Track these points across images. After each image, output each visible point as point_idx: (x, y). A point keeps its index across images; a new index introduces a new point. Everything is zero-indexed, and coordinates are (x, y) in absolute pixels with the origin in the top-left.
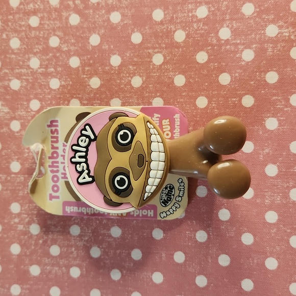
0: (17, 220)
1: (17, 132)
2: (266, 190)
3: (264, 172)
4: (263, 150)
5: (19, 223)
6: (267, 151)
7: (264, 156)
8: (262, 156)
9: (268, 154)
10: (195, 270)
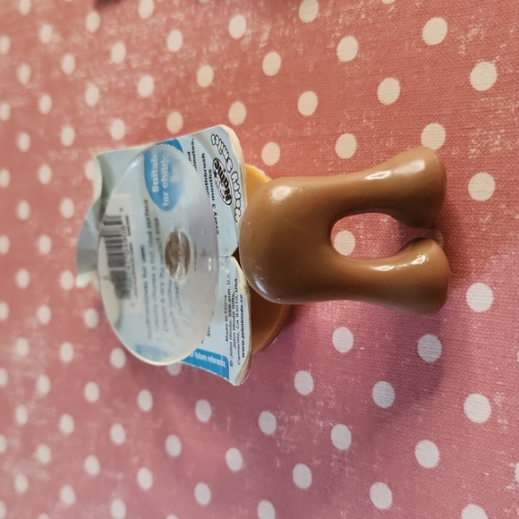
0: (69, 230)
1: (71, 75)
2: (472, 125)
3: (468, 83)
4: (467, 31)
5: (73, 235)
6: (474, 32)
7: (468, 45)
8: (463, 47)
9: (477, 37)
10: (332, 317)
